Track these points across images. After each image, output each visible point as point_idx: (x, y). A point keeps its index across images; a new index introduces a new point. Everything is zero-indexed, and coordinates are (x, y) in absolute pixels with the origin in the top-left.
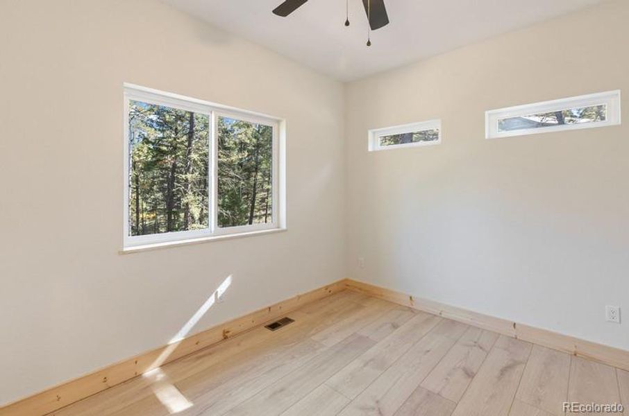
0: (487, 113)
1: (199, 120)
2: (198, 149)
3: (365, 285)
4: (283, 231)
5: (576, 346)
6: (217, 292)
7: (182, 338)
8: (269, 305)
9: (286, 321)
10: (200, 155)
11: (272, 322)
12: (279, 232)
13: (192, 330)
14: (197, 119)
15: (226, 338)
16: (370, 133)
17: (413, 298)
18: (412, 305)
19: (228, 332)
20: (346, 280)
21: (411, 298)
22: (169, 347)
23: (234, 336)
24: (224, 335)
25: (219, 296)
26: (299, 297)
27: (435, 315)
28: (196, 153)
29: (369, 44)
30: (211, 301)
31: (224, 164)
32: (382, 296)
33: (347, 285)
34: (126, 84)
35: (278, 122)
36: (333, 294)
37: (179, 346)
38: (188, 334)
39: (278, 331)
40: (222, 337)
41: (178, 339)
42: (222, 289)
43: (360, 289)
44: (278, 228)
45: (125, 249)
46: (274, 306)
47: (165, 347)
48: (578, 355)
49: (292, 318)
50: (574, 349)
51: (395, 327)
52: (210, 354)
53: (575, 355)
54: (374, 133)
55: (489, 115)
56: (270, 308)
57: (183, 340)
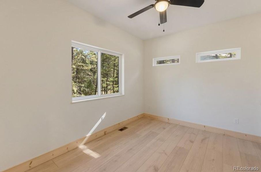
0: (196, 53)
1: (75, 51)
2: (75, 63)
3: (151, 115)
4: (123, 96)
5: (224, 132)
6: (102, 118)
7: (90, 134)
8: (119, 123)
9: (125, 128)
10: (76, 66)
11: (120, 129)
12: (122, 96)
13: (94, 131)
14: (74, 51)
15: (105, 134)
16: (153, 59)
17: (169, 119)
18: (169, 121)
19: (106, 132)
20: (144, 114)
21: (168, 119)
22: (87, 137)
23: (108, 133)
24: (105, 133)
25: (103, 119)
26: (129, 120)
27: (177, 125)
28: (74, 65)
29: (164, 31)
30: (100, 120)
31: (86, 70)
32: (158, 119)
33: (144, 115)
34: (72, 41)
35: (121, 55)
36: (140, 118)
37: (90, 137)
38: (92, 133)
39: (123, 131)
40: (104, 134)
41: (89, 134)
42: (103, 117)
43: (149, 117)
44: (121, 94)
45: (73, 102)
46: (121, 123)
47: (86, 137)
48: (225, 135)
49: (127, 127)
50: (224, 133)
51: (164, 129)
52: (101, 139)
53: (224, 135)
54: (155, 59)
55: (197, 54)
56: (119, 124)
57: (91, 135)
